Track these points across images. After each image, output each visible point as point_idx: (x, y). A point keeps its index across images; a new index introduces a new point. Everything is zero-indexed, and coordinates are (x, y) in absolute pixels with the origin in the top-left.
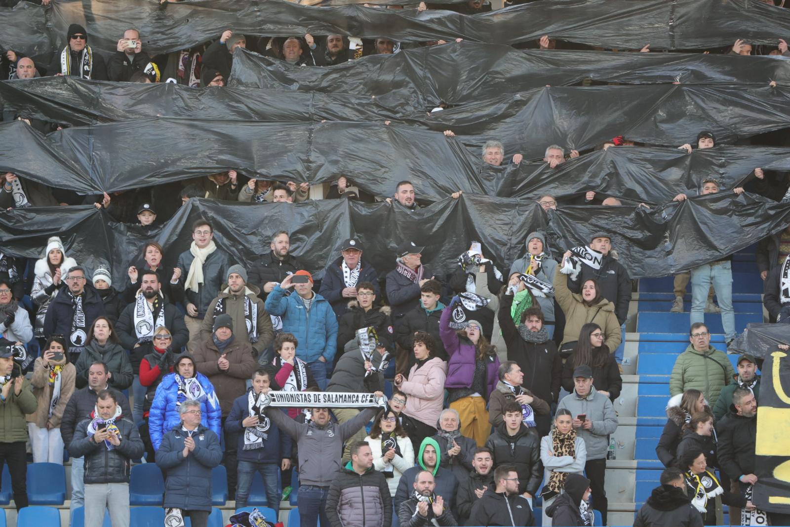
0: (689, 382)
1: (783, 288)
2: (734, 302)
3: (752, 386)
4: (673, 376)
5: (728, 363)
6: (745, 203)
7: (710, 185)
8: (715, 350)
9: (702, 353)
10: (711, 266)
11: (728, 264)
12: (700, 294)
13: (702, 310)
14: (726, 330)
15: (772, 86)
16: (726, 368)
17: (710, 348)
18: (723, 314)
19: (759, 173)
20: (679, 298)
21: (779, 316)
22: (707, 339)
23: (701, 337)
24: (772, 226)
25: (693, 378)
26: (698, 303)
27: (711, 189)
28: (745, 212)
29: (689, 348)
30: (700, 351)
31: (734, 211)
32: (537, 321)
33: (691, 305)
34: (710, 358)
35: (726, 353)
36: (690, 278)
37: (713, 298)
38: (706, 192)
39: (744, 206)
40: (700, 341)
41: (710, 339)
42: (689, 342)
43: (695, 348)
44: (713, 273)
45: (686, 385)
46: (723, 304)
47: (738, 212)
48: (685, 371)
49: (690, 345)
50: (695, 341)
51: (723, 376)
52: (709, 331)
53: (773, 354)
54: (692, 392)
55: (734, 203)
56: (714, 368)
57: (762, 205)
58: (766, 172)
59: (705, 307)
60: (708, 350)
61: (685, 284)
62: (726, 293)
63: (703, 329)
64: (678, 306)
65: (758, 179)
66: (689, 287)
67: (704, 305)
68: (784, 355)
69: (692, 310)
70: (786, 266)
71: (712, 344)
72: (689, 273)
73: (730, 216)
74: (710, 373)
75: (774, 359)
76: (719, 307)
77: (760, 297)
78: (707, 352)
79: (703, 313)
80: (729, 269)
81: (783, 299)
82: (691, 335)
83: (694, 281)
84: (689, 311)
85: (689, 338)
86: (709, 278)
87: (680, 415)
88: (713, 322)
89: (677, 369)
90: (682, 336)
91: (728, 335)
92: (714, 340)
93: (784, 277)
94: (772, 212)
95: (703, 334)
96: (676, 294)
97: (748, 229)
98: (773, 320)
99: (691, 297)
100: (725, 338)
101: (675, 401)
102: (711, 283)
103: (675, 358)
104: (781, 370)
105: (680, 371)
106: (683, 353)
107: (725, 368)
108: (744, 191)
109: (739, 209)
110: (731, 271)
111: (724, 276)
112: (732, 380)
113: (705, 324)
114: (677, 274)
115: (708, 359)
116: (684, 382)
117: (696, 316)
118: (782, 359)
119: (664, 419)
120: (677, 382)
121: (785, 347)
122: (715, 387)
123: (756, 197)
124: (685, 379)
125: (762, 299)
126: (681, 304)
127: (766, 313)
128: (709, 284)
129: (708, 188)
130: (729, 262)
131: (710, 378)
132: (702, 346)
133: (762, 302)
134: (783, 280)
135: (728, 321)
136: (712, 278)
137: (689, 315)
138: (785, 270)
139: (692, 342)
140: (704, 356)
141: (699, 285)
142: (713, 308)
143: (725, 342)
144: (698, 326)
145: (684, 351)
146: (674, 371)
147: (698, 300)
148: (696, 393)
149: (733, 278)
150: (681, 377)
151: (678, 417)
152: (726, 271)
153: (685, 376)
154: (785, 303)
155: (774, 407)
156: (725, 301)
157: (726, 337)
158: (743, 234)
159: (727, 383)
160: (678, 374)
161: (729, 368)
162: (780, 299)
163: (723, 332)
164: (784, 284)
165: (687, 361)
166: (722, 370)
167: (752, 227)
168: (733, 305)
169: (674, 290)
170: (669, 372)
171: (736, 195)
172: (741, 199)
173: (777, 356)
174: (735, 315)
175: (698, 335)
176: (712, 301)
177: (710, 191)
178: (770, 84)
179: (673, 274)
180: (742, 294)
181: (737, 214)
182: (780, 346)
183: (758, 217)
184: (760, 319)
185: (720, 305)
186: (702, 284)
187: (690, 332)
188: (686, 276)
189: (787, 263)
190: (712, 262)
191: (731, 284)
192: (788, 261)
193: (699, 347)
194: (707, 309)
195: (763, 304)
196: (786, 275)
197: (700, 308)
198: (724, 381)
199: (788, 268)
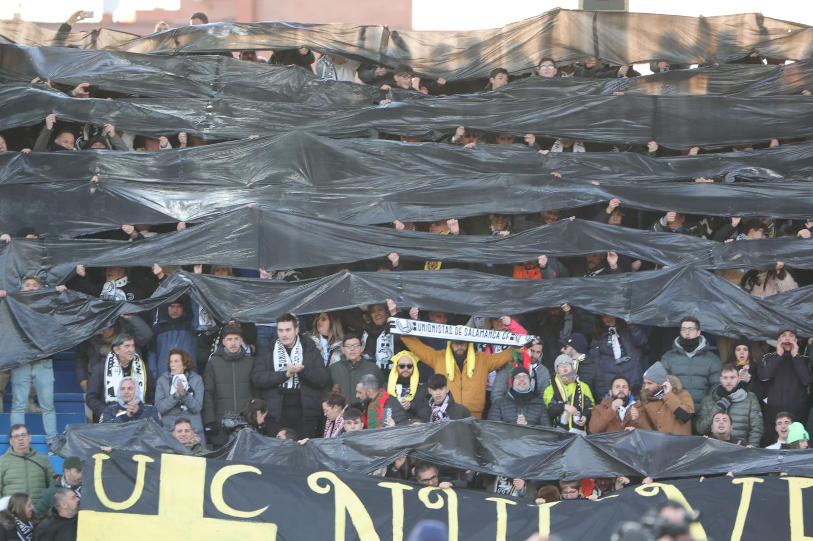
0: (8, 484)
1: (107, 387)
2: (56, 401)
5: (49, 466)
6: (68, 301)
7: (31, 282)
8: (35, 453)
9: (22, 455)
10: (32, 365)
11: (50, 363)
12: (21, 394)
13: (23, 411)
14: (47, 430)
15: (94, 182)
16: (47, 470)
17: (31, 449)
18: (44, 414)
19: (81, 270)
21: (102, 417)
22: (27, 440)
23: (20, 438)
24: (96, 326)
25: (12, 480)
26: (18, 403)
27: (31, 286)
28: (67, 311)
29: (9, 451)
30: (20, 452)
31: (56, 310)
33: (11, 406)
34: (30, 460)
36: (10, 378)
37: (34, 398)
38: (26, 289)
39: (66, 304)
40: (20, 442)
41: (30, 440)
42: (9, 443)
43: (15, 449)
44: (34, 372)
45: (6, 487)
46: (44, 404)
47: (61, 310)
48: (4, 474)
49: (10, 448)
50: (15, 442)
51: (43, 478)
52: (29, 433)
53: (95, 456)
54: (18, 495)
55: (58, 302)
56: (34, 471)
57: (86, 304)
59: (25, 407)
60: (28, 452)
61: (5, 385)
62: (47, 393)
63: (22, 430)
67: (24, 406)
68: (107, 457)
69: (12, 411)
70: (109, 364)
71: (32, 446)
72: (9, 372)
73: (52, 314)
74: (31, 475)
75: (96, 461)
76: (40, 408)
77: (83, 396)
78: (27, 454)
79: (23, 414)
80: (49, 368)
81: (108, 398)
82: (11, 437)
83: (15, 380)
85: (9, 440)
86: (29, 378)
87: (10, 519)
88: (34, 423)
90: (2, 437)
91: (49, 435)
93: (108, 375)
94: (96, 311)
95: (23, 435)
97: (70, 328)
99: (11, 397)
100: (46, 439)
102: (32, 383)
104: (103, 473)
106: (3, 456)
107: (45, 470)
108: (66, 288)
109: (62, 307)
110: (52, 370)
111: (46, 376)
112: (52, 482)
113: (25, 426)
115: (28, 461)
116: (3, 485)
117: (17, 417)
118: (104, 462)
121: (108, 449)
122: (35, 490)
124: (4, 481)
125: (84, 398)
126: (1, 405)
127: (89, 413)
128: (29, 384)
129: (28, 285)
130: (51, 361)
131: (30, 480)
132: (22, 447)
134: (107, 378)
135: (50, 421)
136: (33, 378)
137: (9, 417)
138: (109, 368)
139: (12, 444)
140: (25, 457)
141: (19, 385)
142: (34, 409)
143: (46, 443)
144: (17, 427)
145: (4, 453)
147: (18, 400)
148: (22, 496)
149: (55, 378)
150: (1, 480)
151: (8, 521)
152: (47, 370)
153: (5, 478)
154: (110, 403)
155: (96, 511)
156: (46, 399)
157: (47, 437)
158: (64, 333)
159: (47, 486)
161: (49, 471)
162: (104, 398)
163: (44, 433)
164: (108, 382)
165: (6, 464)
166: (42, 472)
167: (75, 325)
168: (55, 405)
171: (58, 293)
172: (63, 296)
173: (99, 458)
174: (57, 415)
175: (17, 436)
176: (32, 401)
177: (31, 288)
178: (92, 180)
180: (63, 394)
181: (59, 312)
182: (103, 448)
183: (81, 315)
184: (82, 419)
185: (42, 405)
186: (23, 384)
187: (10, 433)
188: (6, 376)
189: (110, 361)
190: (34, 362)
191: (53, 383)
192: (110, 358)
193: (19, 449)
194: (28, 409)
195: (85, 404)
196: (110, 372)
197: (21, 409)
198: (44, 484)
199: (113, 366)
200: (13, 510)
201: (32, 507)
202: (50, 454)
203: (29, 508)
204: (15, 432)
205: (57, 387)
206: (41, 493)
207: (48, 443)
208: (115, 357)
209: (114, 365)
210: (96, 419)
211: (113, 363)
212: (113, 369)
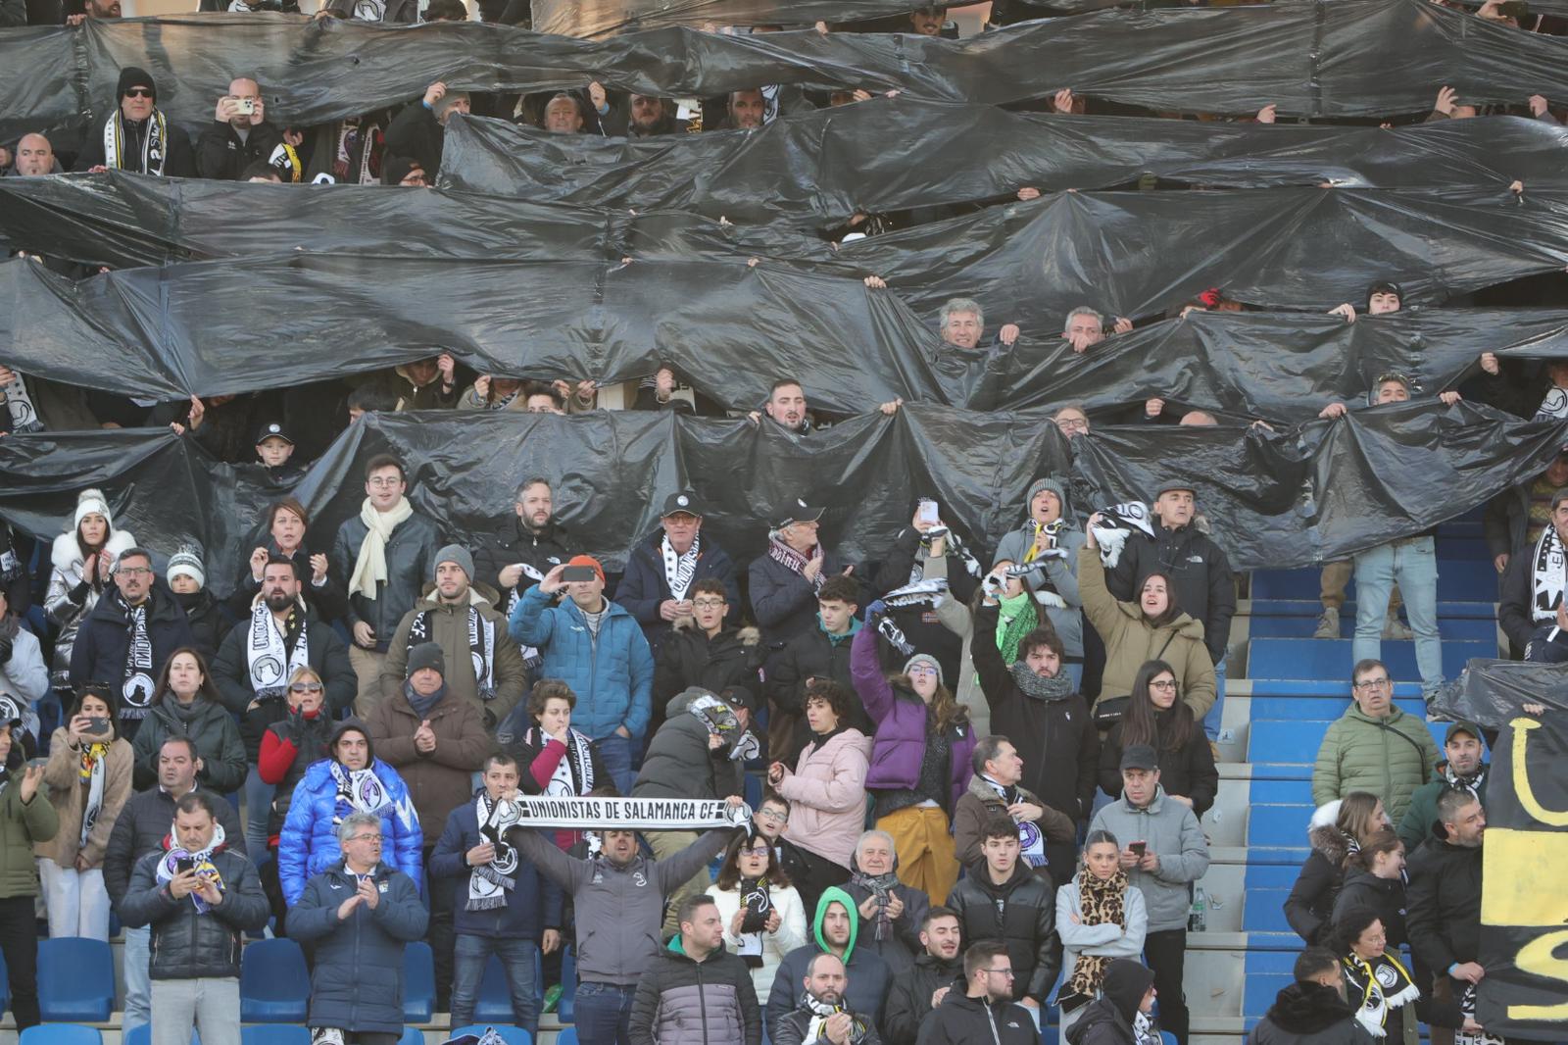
0: (1351, 776)
1: (1537, 591)
2: (1441, 618)
3: (1475, 785)
4: (1320, 765)
5: (1428, 740)
6: (1463, 423)
7: (1393, 386)
8: (1402, 714)
9: (1377, 720)
10: (1395, 547)
11: (1429, 544)
12: (1373, 604)
13: (1378, 635)
14: (1424, 673)
15: (1515, 191)
16: (1424, 749)
17: (1392, 709)
18: (1418, 642)
19: (1489, 362)
20: (1331, 611)
21: (1529, 648)
22: (1386, 691)
23: (1374, 688)
24: (1516, 468)
25: (1357, 769)
26: (1368, 620)
27: (1393, 394)
28: (1461, 441)
29: (1351, 711)
30: (1373, 716)
31: (1441, 438)
32: (1050, 657)
33: (1356, 625)
34: (1392, 730)
36: (1353, 571)
37: (1399, 611)
38: (1383, 400)
39: (1460, 428)
40: (1373, 695)
41: (1392, 692)
42: (1352, 698)
43: (1363, 709)
44: (1399, 562)
45: (1345, 783)
46: (1419, 624)
47: (1449, 440)
48: (1342, 757)
49: (1353, 705)
50: (1363, 695)
51: (1418, 765)
52: (1389, 677)
53: (1513, 724)
54: (1358, 797)
55: (1441, 422)
56: (1401, 750)
57: (1495, 428)
58: (1503, 361)
59: (1382, 628)
60: (1388, 713)
61: (1343, 584)
62: (1423, 601)
63: (1378, 673)
64: (1329, 628)
65: (1486, 374)
66: (1350, 589)
67: (1380, 625)
68: (1536, 725)
69: (1357, 635)
70: (1543, 548)
71: (1395, 703)
72: (1351, 561)
73: (1433, 448)
74: (1394, 758)
75: (1516, 733)
76: (1410, 629)
77: (1493, 609)
78: (1387, 718)
79: (1379, 641)
80: (1430, 553)
81: (1538, 613)
82: (1355, 684)
83: (1362, 575)
84: (1352, 636)
85: (1351, 690)
86: (1391, 572)
87: (1337, 843)
88: (1398, 658)
89: (1327, 752)
90: (1337, 685)
91: (1427, 683)
92: (1401, 693)
93: (1539, 569)
94: (1515, 441)
95: (1379, 681)
96: (1326, 603)
97: (1468, 476)
99: (1355, 608)
100: (1421, 690)
101: (1326, 814)
102: (1395, 581)
103: (1323, 730)
104: (1528, 756)
105: (1334, 756)
106: (1338, 721)
107: (1421, 749)
109: (1450, 435)
110: (1433, 557)
111: (1420, 567)
113: (1383, 663)
114: (1328, 563)
115: (1388, 732)
116: (1341, 778)
117: (1366, 646)
118: (1531, 733)
119: (1304, 851)
120: (1328, 777)
121: (1538, 708)
122: (1402, 788)
123: (1483, 409)
124: (1342, 771)
125: (1496, 612)
126: (1335, 623)
127: (1503, 640)
128: (1391, 583)
129: (1388, 393)
130: (1431, 538)
132: (1377, 705)
133: (1495, 619)
134: (1537, 575)
135: (1429, 655)
136: (1396, 571)
137: (1350, 646)
138: (1542, 554)
139: (1357, 698)
140: (1381, 725)
141: (1371, 585)
142: (1398, 631)
143: (1422, 698)
144: (1368, 665)
145: (1341, 715)
146: (1321, 755)
147: (1369, 615)
148: (1366, 799)
149: (1438, 572)
150: (1335, 768)
151: (1333, 846)
152: (1424, 558)
153: (1344, 765)
154: (1540, 621)
155: (1515, 829)
156: (1422, 615)
157: (1423, 687)
158: (1457, 485)
159: (1425, 780)
160: (1330, 760)
161: (1429, 750)
162: (1531, 613)
164: (1539, 582)
165: (1347, 737)
166: (1417, 753)
167: (1475, 470)
168: (1438, 625)
169: (1322, 595)
170: (1313, 759)
171: (1446, 406)
172: (1454, 414)
173: (1521, 727)
174: (1442, 644)
175: (1368, 683)
176: (1396, 617)
177: (1392, 398)
178: (1512, 187)
179: (1319, 562)
180: (1455, 603)
181: (1446, 443)
182: (1527, 707)
183: (1487, 450)
184: (1490, 651)
185: (1413, 624)
186: (1377, 583)
187: (1354, 678)
188: (1344, 567)
189: (1545, 541)
190: (1397, 540)
191: (1435, 583)
192: (1547, 536)
193: (1371, 709)
194: (1387, 631)
195: (1498, 622)
196: (1543, 564)
197: (1372, 631)
198: (1420, 776)
199: (1549, 551)
200: (1346, 825)
202: (1430, 718)
203: (1379, 818)
204: (1363, 677)
205: (1443, 590)
206: (1411, 793)
207: (1426, 698)
208: (1554, 535)
209: (1552, 549)
210: (1517, 653)
211: (1551, 545)
212: (1549, 558)
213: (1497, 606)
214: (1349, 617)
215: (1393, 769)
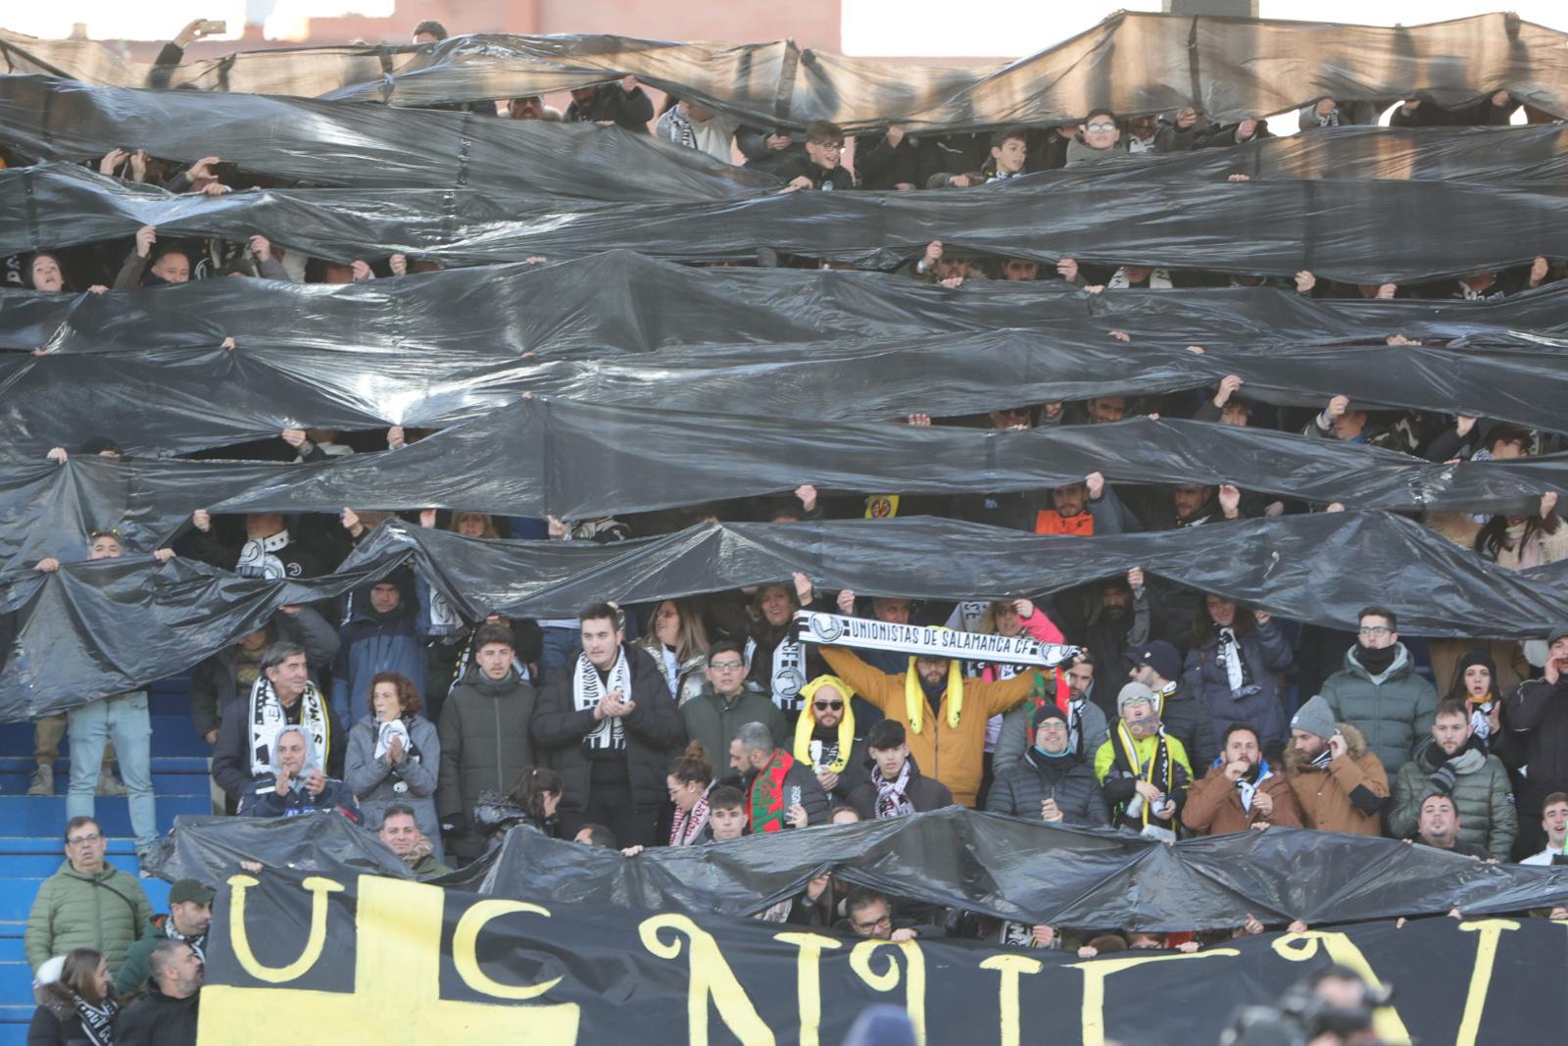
0: (63, 932)
1: (256, 745)
4: (32, 922)
5: (140, 897)
6: (178, 579)
7: (106, 541)
8: (115, 872)
9: (89, 876)
10: (109, 703)
11: (143, 699)
12: (87, 759)
13: (92, 791)
14: (138, 829)
15: (227, 349)
16: (136, 905)
17: (105, 866)
18: (131, 798)
19: (202, 521)
20: (46, 768)
21: (241, 803)
22: (99, 847)
23: (86, 844)
24: (232, 628)
25: (70, 925)
26: (82, 776)
27: (107, 549)
28: (176, 598)
29: (64, 868)
30: (85, 872)
31: (155, 596)
33: (69, 781)
34: (106, 886)
35: (138, 876)
36: (66, 727)
37: (112, 766)
38: (96, 555)
39: (175, 585)
40: (85, 851)
41: (105, 848)
42: (63, 854)
43: (76, 866)
44: (113, 717)
45: (58, 939)
46: (132, 779)
47: (164, 597)
48: (54, 913)
49: (66, 863)
50: (75, 852)
51: (130, 922)
52: (102, 833)
53: (232, 881)
54: (81, 954)
55: (158, 581)
56: (113, 909)
57: (211, 584)
59: (95, 784)
60: (101, 870)
61: (56, 740)
62: (137, 757)
63: (90, 829)
64: (42, 786)
65: (198, 531)
66: (64, 745)
67: (93, 781)
68: (254, 882)
69: (71, 791)
70: (258, 701)
71: (111, 860)
72: (64, 716)
73: (147, 605)
74: (105, 915)
75: (234, 891)
76: (123, 785)
77: (206, 763)
78: (100, 874)
79: (92, 798)
80: (143, 708)
81: (257, 767)
82: (67, 841)
83: (76, 731)
84: (65, 792)
85: (64, 848)
86: (104, 727)
87: (66, 1000)
88: (112, 814)
89: (40, 908)
90: (50, 842)
91: (142, 839)
92: (115, 849)
93: (256, 723)
94: (231, 598)
95: (90, 837)
96: (40, 760)
97: (181, 632)
98: (231, 809)
99: (68, 764)
100: (135, 846)
101: (50, 971)
102: (108, 737)
103: (36, 886)
104: (247, 913)
105: (46, 913)
106: (52, 878)
107: (134, 906)
108: (174, 555)
109: (166, 592)
110: (146, 713)
111: (135, 725)
112: (148, 929)
113: (95, 820)
114: (40, 719)
115: (100, 888)
116: (53, 935)
117: (80, 803)
118: (249, 890)
120: (39, 934)
121: (255, 867)
122: (114, 944)
124: (55, 928)
125: (210, 767)
126: (49, 779)
127: (218, 795)
128: (104, 739)
129: (100, 548)
130: (145, 693)
132: (90, 861)
133: (207, 773)
134: (254, 728)
135: (142, 810)
136: (110, 727)
137: (64, 800)
138: (258, 708)
139: (69, 855)
140: (94, 881)
141: (84, 741)
142: (112, 787)
143: (135, 854)
144: (80, 822)
145: (53, 872)
146: (34, 912)
147: (82, 771)
148: (89, 955)
149: (152, 727)
150: (46, 925)
152: (137, 713)
153: (56, 921)
154: (260, 776)
155: (233, 986)
156: (136, 770)
157: (137, 843)
158: (170, 642)
159: (138, 936)
160: (41, 917)
161: (142, 907)
162: (249, 767)
163: (131, 834)
164: (257, 736)
165: (59, 893)
166: (128, 910)
167: (190, 627)
168: (152, 780)
169: (36, 752)
170: (25, 915)
171: (159, 564)
172: (168, 570)
173: (240, 884)
174: (156, 799)
175: (80, 840)
176: (109, 772)
177: (105, 553)
178: (224, 345)
179: (33, 718)
180: (169, 758)
181: (160, 600)
182: (245, 864)
183: (202, 606)
184: (205, 806)
185: (127, 780)
186: (91, 738)
187: (66, 835)
188: (58, 723)
189: (258, 695)
190: (112, 697)
191: (148, 738)
192: (260, 689)
193: (83, 865)
194: (101, 787)
195: (211, 778)
196: (259, 717)
197: (86, 787)
198: (132, 932)
199: (265, 704)
200: (71, 982)
201: (108, 976)
202: (144, 874)
203: (101, 978)
204: (75, 833)
206: (125, 949)
207: (140, 853)
208: (268, 688)
209: (267, 702)
211: (266, 698)
212: (266, 711)
213: (210, 760)
214: (62, 775)
215: (105, 925)
